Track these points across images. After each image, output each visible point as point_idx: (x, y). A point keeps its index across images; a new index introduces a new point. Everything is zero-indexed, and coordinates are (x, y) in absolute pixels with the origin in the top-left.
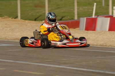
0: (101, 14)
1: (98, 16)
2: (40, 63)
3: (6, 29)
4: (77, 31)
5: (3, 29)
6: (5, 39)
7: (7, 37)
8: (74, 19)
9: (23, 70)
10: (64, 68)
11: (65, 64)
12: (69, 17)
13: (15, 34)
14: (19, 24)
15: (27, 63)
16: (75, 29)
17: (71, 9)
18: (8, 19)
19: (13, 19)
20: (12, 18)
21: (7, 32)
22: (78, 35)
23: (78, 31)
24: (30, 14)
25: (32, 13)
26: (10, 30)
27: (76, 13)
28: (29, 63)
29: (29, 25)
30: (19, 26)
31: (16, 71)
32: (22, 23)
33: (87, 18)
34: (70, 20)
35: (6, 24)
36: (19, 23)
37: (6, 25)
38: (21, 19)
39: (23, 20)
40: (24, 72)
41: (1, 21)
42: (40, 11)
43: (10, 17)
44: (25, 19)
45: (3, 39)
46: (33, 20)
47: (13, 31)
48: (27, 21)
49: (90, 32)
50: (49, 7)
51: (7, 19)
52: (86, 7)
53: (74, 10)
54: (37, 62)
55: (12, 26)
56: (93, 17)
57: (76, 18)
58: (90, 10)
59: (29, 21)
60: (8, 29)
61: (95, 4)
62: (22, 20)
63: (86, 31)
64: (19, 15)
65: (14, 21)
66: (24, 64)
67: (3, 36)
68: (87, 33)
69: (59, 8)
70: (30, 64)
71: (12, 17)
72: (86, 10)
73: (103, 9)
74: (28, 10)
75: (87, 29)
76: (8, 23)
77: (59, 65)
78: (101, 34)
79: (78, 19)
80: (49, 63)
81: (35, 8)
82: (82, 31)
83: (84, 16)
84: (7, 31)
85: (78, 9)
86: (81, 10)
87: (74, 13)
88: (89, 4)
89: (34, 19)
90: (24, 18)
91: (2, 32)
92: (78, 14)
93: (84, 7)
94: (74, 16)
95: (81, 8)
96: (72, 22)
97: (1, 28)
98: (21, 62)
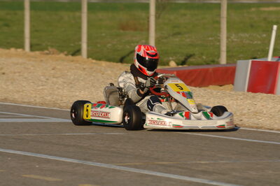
2: (144, 168)
3: (55, 79)
4: (228, 92)
5: (47, 79)
6: (54, 106)
7: (59, 102)
8: (218, 63)
12: (204, 57)
13: (77, 94)
14: (84, 69)
15: (113, 167)
16: (221, 88)
17: (210, 39)
18: (58, 56)
19: (70, 57)
20: (66, 55)
21: (58, 88)
22: (231, 102)
23: (233, 93)
24: (109, 45)
25: (114, 43)
26: (65, 83)
27: (224, 48)
28: (118, 168)
29: (109, 72)
30: (86, 74)
32: (92, 68)
33: (252, 62)
34: (208, 64)
35: (53, 69)
36: (85, 67)
37: (53, 72)
38: (88, 57)
39: (94, 61)
41: (42, 61)
42: (134, 39)
43: (62, 51)
44: (100, 60)
45: (47, 105)
46: (117, 62)
47: (70, 85)
48: (104, 64)
49: (260, 95)
50: (156, 30)
51: (54, 56)
52: (247, 35)
53: (219, 41)
54: (136, 167)
55: (69, 74)
56: (270, 59)
57: (223, 60)
58: (256, 42)
59: (108, 63)
60: (60, 81)
61: (275, 27)
62: (90, 59)
63: (251, 94)
64: (84, 47)
65: (72, 61)
66: (105, 169)
67: (49, 98)
68: (254, 97)
69: (179, 34)
70: (119, 171)
71: (66, 52)
72: (247, 42)
74: (104, 35)
75: (254, 87)
76: (58, 67)
79: (227, 63)
80: (166, 169)
81: (122, 31)
82: (240, 93)
83: (241, 55)
84: (57, 86)
85: (228, 38)
86: (233, 41)
87: (219, 47)
88: (252, 26)
89: (119, 58)
90: (95, 55)
91: (45, 87)
92: (228, 51)
93: (242, 35)
94: (219, 56)
95: (234, 37)
96: (216, 71)
97: (42, 77)
98: (98, 164)
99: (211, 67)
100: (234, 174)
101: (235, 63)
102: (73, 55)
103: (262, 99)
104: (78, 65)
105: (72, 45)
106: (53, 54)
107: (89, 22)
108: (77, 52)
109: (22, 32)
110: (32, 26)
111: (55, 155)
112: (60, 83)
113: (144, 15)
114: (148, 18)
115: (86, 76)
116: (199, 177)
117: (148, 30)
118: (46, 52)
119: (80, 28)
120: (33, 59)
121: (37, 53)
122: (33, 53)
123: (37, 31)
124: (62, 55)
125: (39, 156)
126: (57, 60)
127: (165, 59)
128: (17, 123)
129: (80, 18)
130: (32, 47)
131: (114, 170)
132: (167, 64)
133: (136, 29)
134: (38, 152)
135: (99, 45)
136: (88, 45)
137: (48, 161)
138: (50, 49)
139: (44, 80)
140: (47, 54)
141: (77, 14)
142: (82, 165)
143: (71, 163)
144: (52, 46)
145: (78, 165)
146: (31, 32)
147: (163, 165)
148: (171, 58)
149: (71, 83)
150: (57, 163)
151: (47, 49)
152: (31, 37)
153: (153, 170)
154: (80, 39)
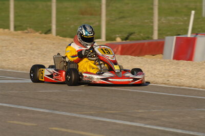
0: (200, 30)
1: (197, 34)
2: (97, 116)
3: (32, 51)
4: (159, 59)
5: (27, 51)
8: (152, 39)
9: (67, 128)
10: (140, 127)
11: (141, 119)
12: (142, 35)
13: (49, 62)
14: (54, 43)
15: (74, 115)
16: (154, 57)
17: (146, 21)
18: (34, 34)
19: (43, 35)
20: (41, 33)
21: (34, 58)
22: (161, 67)
23: (162, 60)
24: (72, 26)
25: (76, 24)
26: (39, 54)
27: (156, 28)
28: (78, 116)
30: (55, 48)
31: (54, 128)
32: (59, 43)
33: (177, 37)
34: (144, 39)
35: (31, 44)
36: (54, 42)
37: (31, 46)
38: (57, 34)
39: (61, 38)
40: (69, 131)
41: (22, 38)
42: (91, 21)
43: (37, 31)
44: (65, 36)
45: (26, 70)
47: (44, 56)
49: (182, 62)
50: (107, 15)
51: (32, 34)
52: (173, 18)
53: (152, 22)
54: (91, 115)
55: (43, 47)
56: (189, 35)
57: (156, 37)
58: (179, 23)
60: (36, 52)
61: (193, 12)
62: (58, 36)
63: (176, 61)
64: (54, 27)
65: (45, 38)
66: (68, 117)
68: (177, 63)
69: (123, 17)
70: (78, 118)
71: (40, 32)
72: (173, 23)
73: (202, 23)
74: (68, 18)
75: (178, 56)
76: (35, 42)
77: (131, 121)
78: (202, 67)
79: (159, 39)
80: (113, 116)
81: (81, 16)
82: (168, 61)
83: (169, 33)
84: (33, 56)
85: (159, 20)
86: (163, 23)
87: (152, 27)
88: (177, 12)
90: (62, 33)
91: (25, 57)
92: (159, 30)
93: (170, 18)
94: (152, 33)
95: (163, 20)
96: (150, 44)
97: (23, 50)
98: (64, 113)
99: (146, 42)
100: (163, 119)
101: (164, 39)
102: (46, 33)
103: (183, 65)
104: (49, 41)
105: (45, 26)
106: (31, 33)
107: (57, 9)
108: (48, 31)
109: (8, 17)
110: (15, 13)
111: (32, 107)
112: (36, 54)
113: (97, 4)
114: (101, 6)
115: (55, 49)
116: (137, 122)
117: (100, 15)
118: (26, 31)
119: (50, 13)
120: (16, 37)
121: (19, 32)
122: (16, 32)
123: (19, 16)
124: (38, 34)
125: (20, 107)
126: (34, 37)
127: (113, 36)
128: (4, 84)
129: (51, 6)
130: (16, 28)
131: (75, 117)
132: (114, 39)
133: (91, 14)
134: (19, 105)
135: (65, 26)
136: (57, 26)
137: (27, 111)
138: (29, 30)
139: (24, 52)
140: (27, 33)
141: (49, 3)
142: (52, 114)
143: (43, 112)
144: (30, 27)
145: (48, 114)
146: (15, 17)
147: (111, 113)
148: (117, 36)
149: (44, 54)
150: (33, 112)
151: (26, 29)
152: (15, 21)
153: (104, 117)
154: (50, 22)
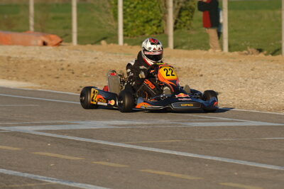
5: (246, 81)
35: (252, 70)
37: (252, 72)
41: (240, 61)
55: (269, 74)
65: (272, 61)
71: (265, 52)
76: (257, 67)
97: (240, 78)
102: (273, 54)
104: (278, 65)
105: (272, 44)
106: (252, 54)
110: (230, 26)
111: (255, 161)
112: (259, 83)
118: (245, 52)
119: (280, 26)
120: (232, 60)
121: (236, 53)
122: (231, 54)
123: (235, 31)
124: (262, 55)
125: (237, 162)
126: (256, 61)
128: (214, 127)
130: (230, 47)
134: (236, 158)
137: (248, 168)
138: (249, 49)
139: (243, 81)
140: (246, 54)
141: (278, 12)
143: (272, 170)
144: (251, 46)
146: (230, 32)
152: (230, 37)
